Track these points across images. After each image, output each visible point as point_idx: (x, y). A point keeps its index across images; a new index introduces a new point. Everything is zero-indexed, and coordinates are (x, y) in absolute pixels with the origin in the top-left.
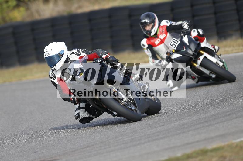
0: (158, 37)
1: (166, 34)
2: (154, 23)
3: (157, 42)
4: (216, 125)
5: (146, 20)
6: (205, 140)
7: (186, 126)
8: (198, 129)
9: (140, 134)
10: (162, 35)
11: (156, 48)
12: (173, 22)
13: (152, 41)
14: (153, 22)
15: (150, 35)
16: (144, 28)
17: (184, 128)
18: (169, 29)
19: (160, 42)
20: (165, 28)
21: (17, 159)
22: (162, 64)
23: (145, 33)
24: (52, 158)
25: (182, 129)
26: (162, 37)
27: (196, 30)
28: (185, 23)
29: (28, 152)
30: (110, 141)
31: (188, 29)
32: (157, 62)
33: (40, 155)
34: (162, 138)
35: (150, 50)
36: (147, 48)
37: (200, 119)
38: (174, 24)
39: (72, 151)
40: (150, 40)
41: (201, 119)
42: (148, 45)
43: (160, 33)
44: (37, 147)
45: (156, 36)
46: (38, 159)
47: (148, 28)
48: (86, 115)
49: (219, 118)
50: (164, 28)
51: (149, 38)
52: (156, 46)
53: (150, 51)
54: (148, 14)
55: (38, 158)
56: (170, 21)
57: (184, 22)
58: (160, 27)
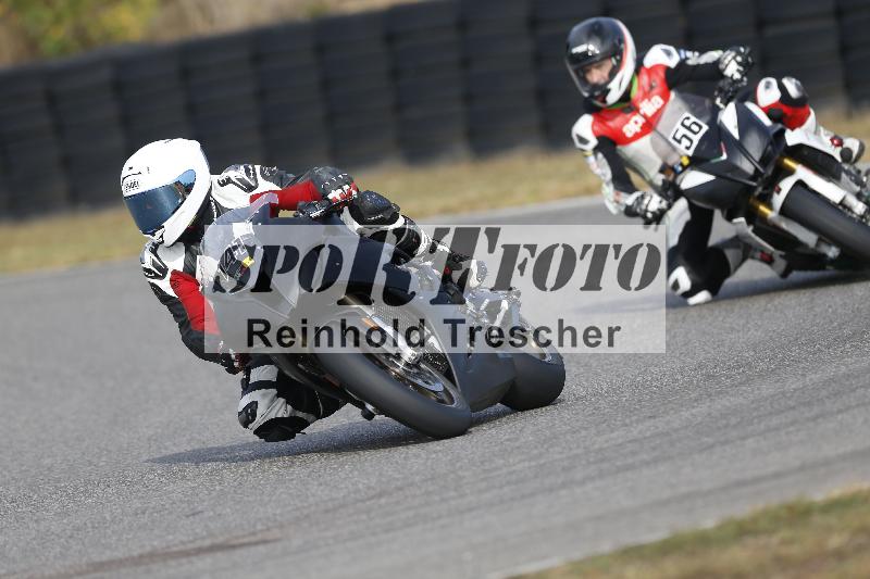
0: (635, 110)
1: (665, 98)
2: (618, 57)
3: (632, 126)
4: (840, 417)
5: (592, 48)
6: (802, 468)
7: (733, 421)
8: (777, 429)
9: (571, 449)
10: (650, 100)
11: (630, 151)
12: (689, 54)
13: (612, 124)
14: (614, 55)
15: (604, 101)
16: (581, 74)
17: (726, 426)
18: (676, 79)
19: (642, 128)
20: (662, 74)
21: (128, 539)
22: (646, 211)
23: (586, 95)
24: (254, 534)
25: (719, 428)
26: (648, 107)
27: (773, 81)
28: (729, 58)
29: (171, 513)
30: (460, 473)
31: (742, 80)
32: (630, 200)
33: (212, 526)
34: (647, 464)
35: (606, 156)
36: (596, 150)
37: (783, 393)
38: (694, 58)
39: (327, 511)
40: (607, 120)
41: (788, 395)
42: (598, 138)
43: (641, 93)
44: (201, 495)
45: (627, 103)
46: (203, 538)
47: (596, 76)
48: (281, 410)
49: (854, 391)
50: (657, 74)
51: (603, 114)
52: (627, 141)
53: (604, 161)
54: (596, 23)
55: (205, 533)
56: (678, 49)
57: (728, 52)
58: (643, 71)
